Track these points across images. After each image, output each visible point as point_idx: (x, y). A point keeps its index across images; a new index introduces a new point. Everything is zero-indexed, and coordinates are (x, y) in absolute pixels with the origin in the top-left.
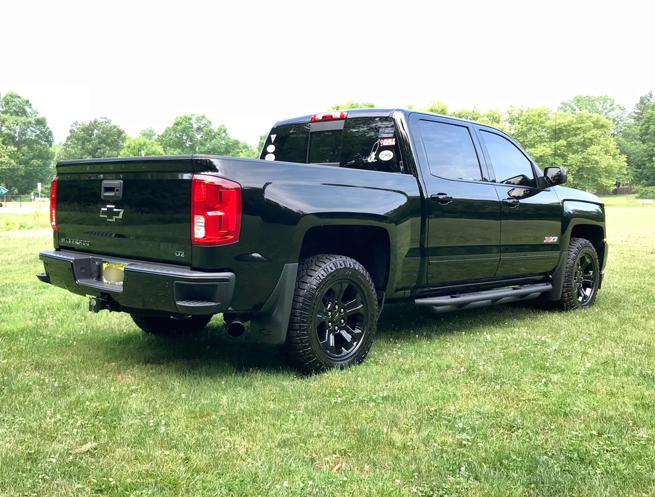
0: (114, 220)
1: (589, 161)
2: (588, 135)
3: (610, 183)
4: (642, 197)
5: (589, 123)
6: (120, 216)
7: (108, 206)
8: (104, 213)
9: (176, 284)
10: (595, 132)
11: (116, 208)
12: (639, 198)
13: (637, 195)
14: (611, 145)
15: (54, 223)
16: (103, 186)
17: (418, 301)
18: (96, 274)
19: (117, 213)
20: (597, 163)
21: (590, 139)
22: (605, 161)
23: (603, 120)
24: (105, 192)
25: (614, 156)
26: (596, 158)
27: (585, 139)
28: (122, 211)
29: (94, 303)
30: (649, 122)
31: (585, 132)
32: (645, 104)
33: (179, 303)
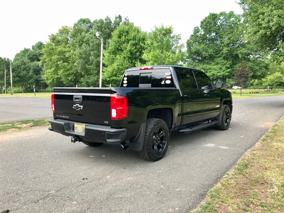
0: (79, 109)
6: (82, 108)
7: (76, 105)
8: (75, 107)
9: (107, 133)
11: (80, 105)
15: (53, 109)
16: (74, 97)
17: (181, 131)
18: (72, 128)
19: (81, 107)
24: (75, 100)
28: (82, 106)
29: (73, 139)
33: (108, 140)
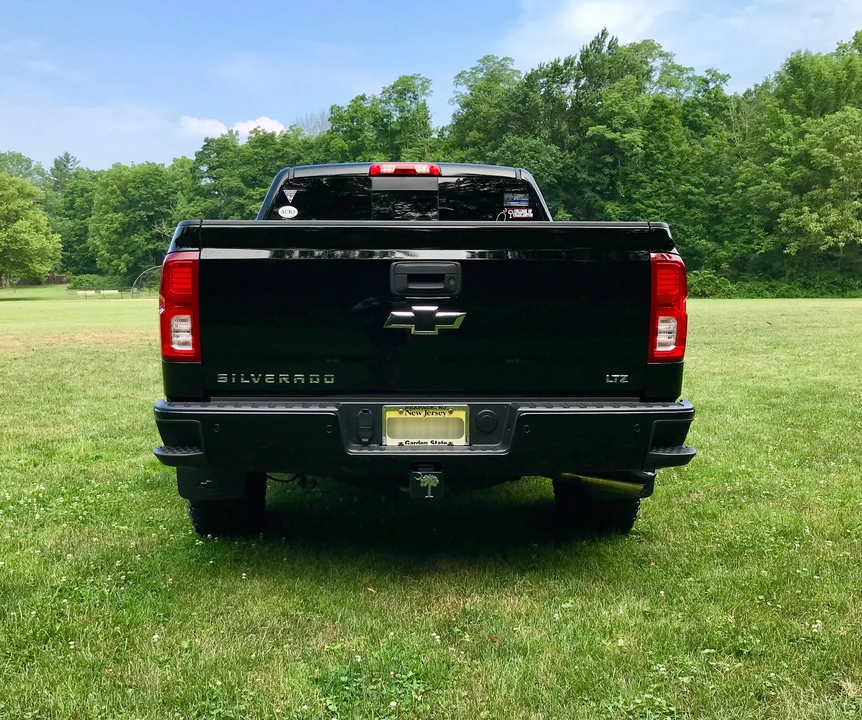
1: (17, 241)
2: (13, 206)
3: (44, 269)
4: (75, 287)
5: (12, 190)
10: (21, 202)
12: (72, 288)
13: (68, 285)
14: (42, 221)
20: (27, 243)
21: (16, 211)
22: (36, 242)
23: (28, 188)
25: (46, 234)
26: (26, 236)
27: (9, 211)
30: (72, 193)
31: (8, 201)
32: (61, 171)
